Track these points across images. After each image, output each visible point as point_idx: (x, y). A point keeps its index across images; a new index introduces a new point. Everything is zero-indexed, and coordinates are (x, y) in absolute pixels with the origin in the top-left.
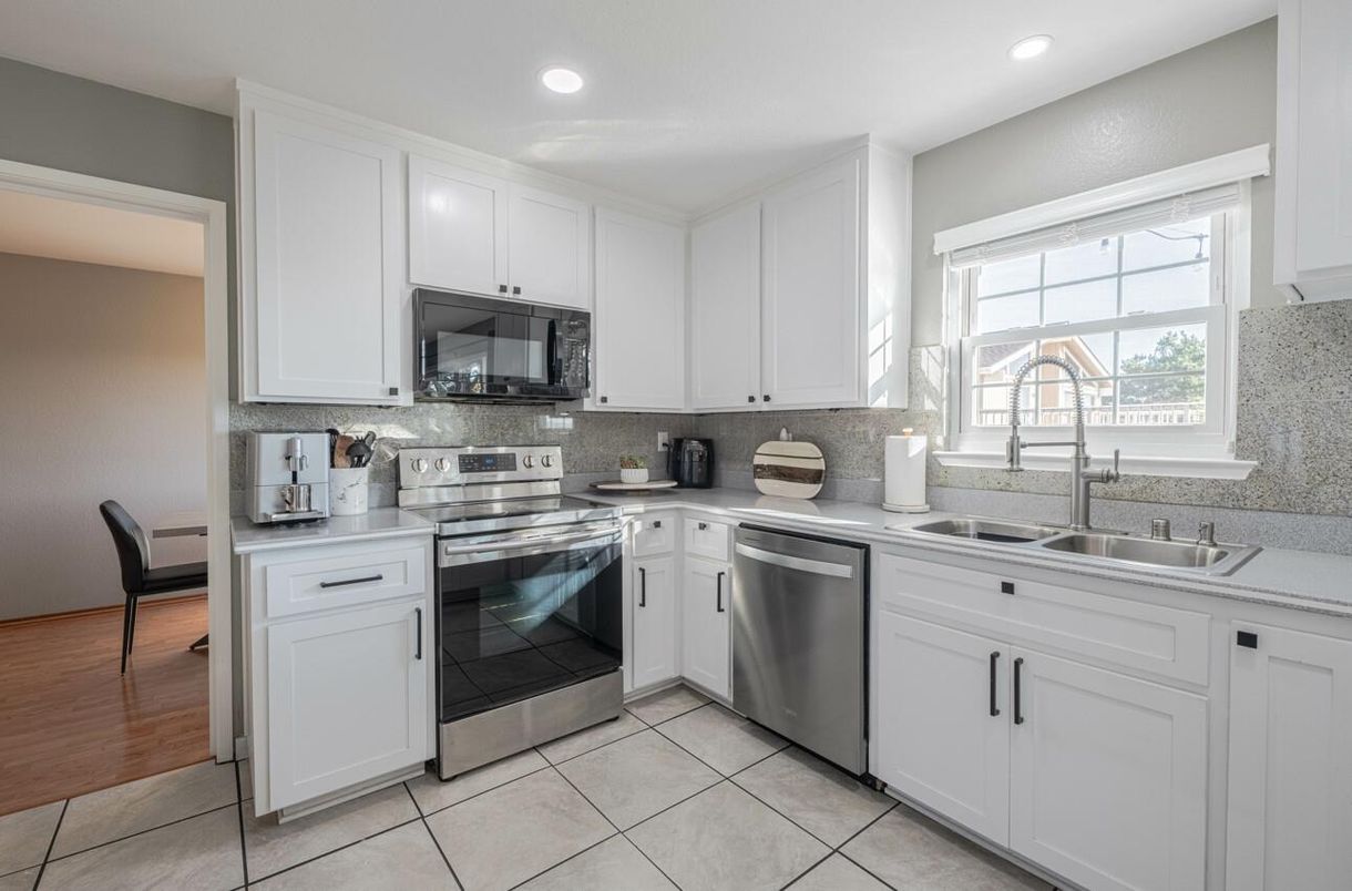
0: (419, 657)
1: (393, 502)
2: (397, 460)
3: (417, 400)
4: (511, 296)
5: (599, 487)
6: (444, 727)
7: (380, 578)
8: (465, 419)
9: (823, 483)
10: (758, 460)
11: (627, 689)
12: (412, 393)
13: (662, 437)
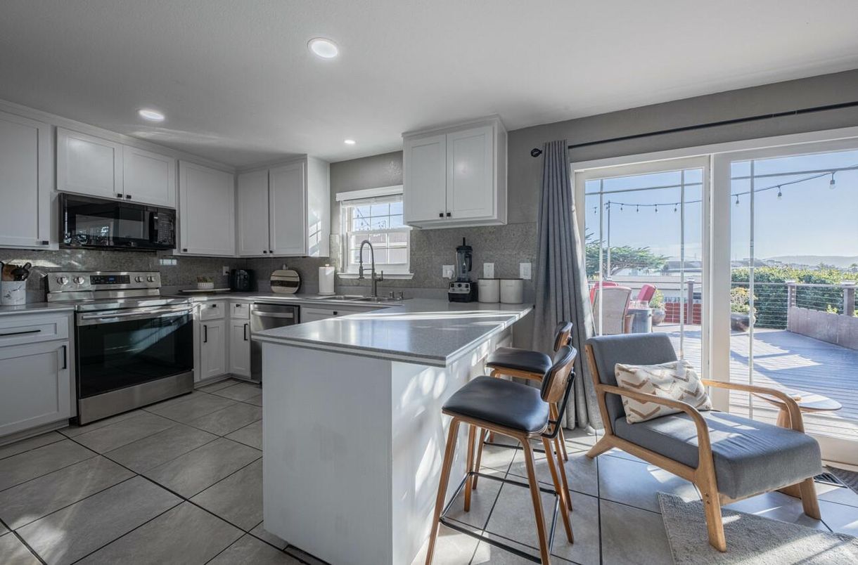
0: (65, 367)
1: (43, 299)
2: (46, 278)
3: (60, 247)
4: (125, 199)
5: (184, 291)
6: (82, 401)
7: (39, 331)
8: (95, 258)
9: (299, 286)
10: (273, 278)
11: (197, 379)
12: (58, 244)
13: (225, 269)
